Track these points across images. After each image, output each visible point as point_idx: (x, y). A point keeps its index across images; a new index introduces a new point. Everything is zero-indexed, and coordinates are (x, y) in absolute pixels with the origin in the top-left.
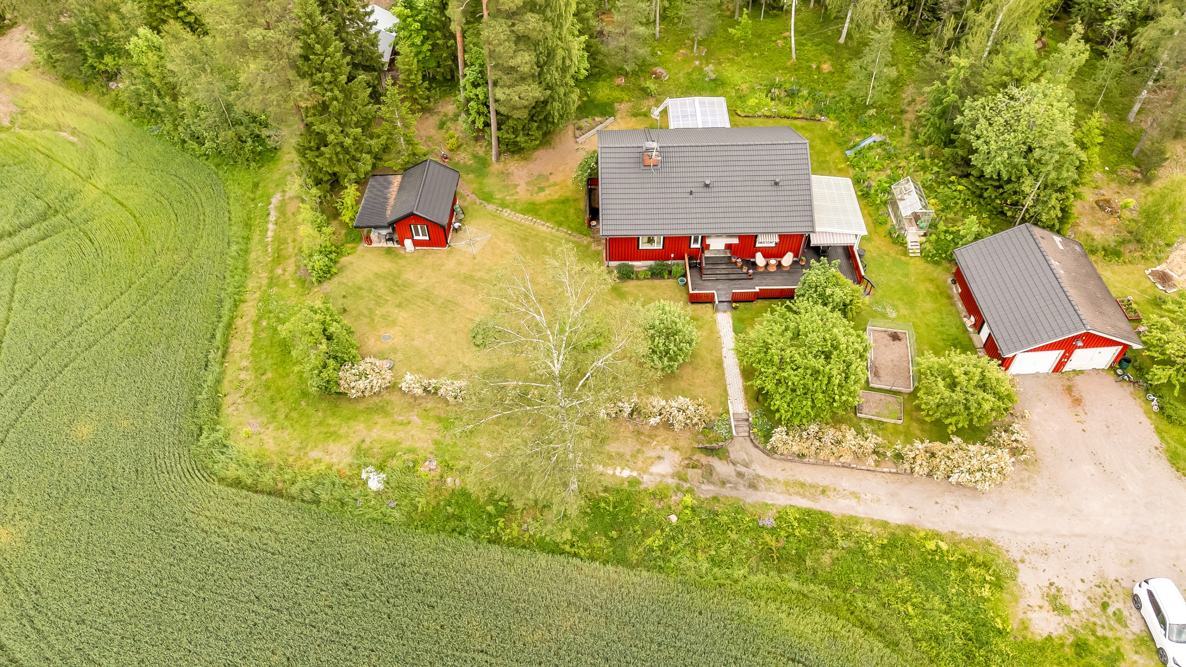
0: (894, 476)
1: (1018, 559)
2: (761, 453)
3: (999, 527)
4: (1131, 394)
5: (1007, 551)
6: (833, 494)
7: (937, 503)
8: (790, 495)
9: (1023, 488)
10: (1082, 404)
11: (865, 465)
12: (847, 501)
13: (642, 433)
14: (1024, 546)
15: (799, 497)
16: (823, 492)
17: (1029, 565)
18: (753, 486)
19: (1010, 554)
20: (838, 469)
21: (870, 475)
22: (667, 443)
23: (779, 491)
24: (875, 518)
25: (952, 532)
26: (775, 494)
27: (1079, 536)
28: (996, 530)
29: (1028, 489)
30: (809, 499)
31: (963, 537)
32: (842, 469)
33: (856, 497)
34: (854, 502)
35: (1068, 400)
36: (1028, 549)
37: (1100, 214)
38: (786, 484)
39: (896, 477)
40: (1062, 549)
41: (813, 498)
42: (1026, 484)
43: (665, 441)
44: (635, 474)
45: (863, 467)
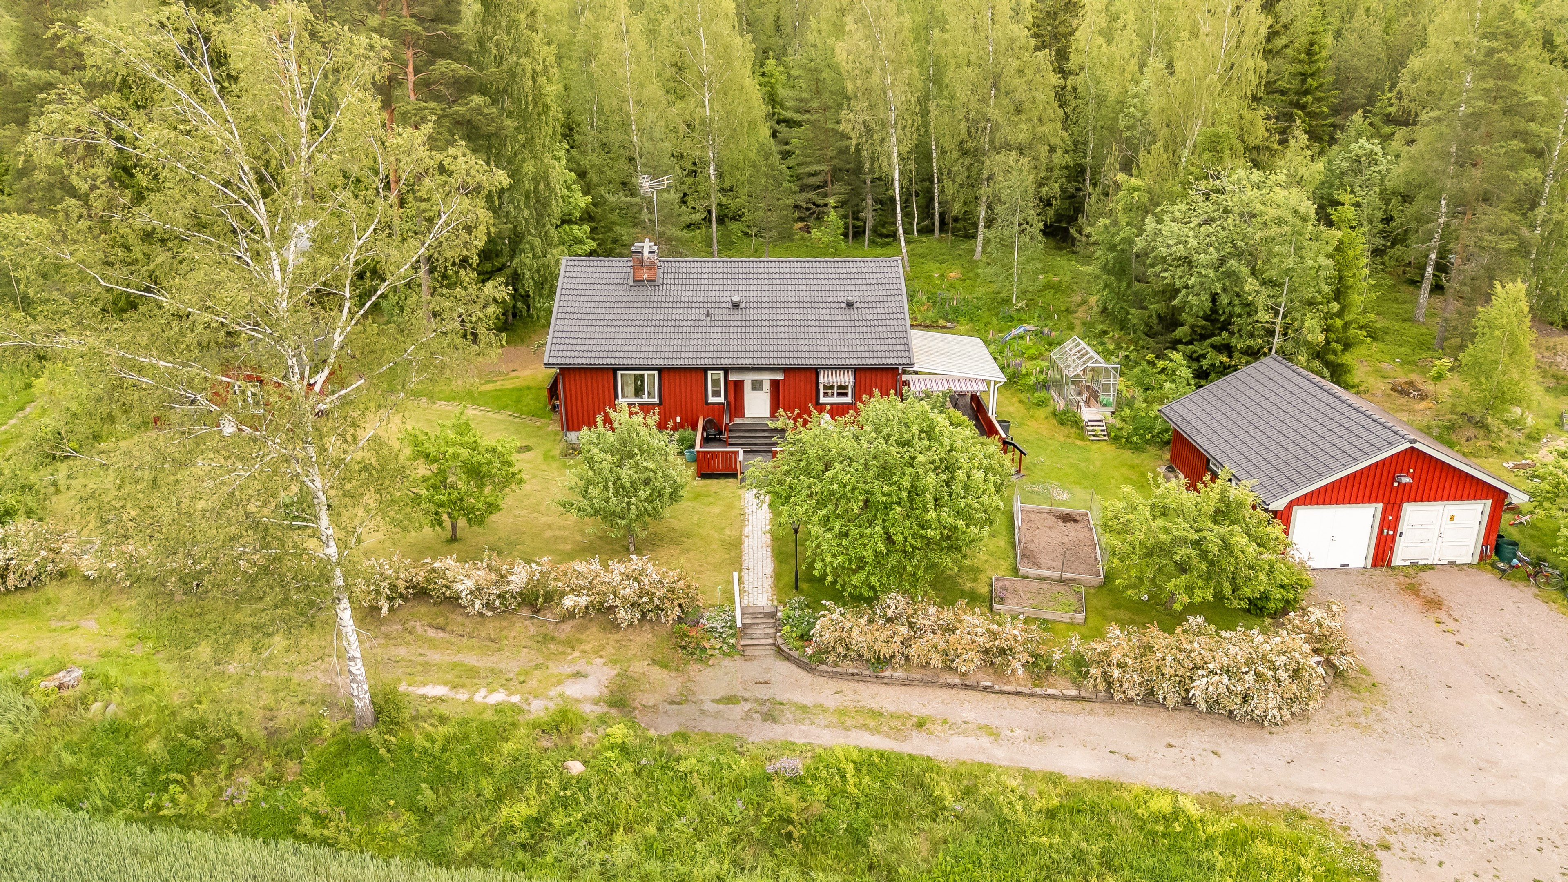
0: (1075, 703)
1: (1373, 843)
2: (793, 667)
3: (1316, 785)
4: (1536, 596)
5: (1345, 829)
6: (940, 728)
7: (1171, 746)
8: (847, 729)
9: (1357, 725)
10: (1445, 608)
11: (1009, 682)
12: (971, 740)
13: (553, 639)
14: (1381, 819)
15: (866, 733)
16: (920, 725)
17: (1401, 854)
18: (770, 717)
19: (1354, 834)
20: (953, 692)
21: (1021, 702)
22: (603, 653)
23: (823, 723)
24: (1033, 767)
25: (1210, 794)
26: (813, 727)
27: (1504, 803)
28: (1310, 791)
29: (1368, 727)
30: (888, 736)
31: (1236, 801)
32: (962, 694)
33: (991, 734)
34: (985, 741)
35: (1415, 604)
36: (1391, 825)
37: (1403, 400)
38: (842, 712)
39: (1078, 705)
40: (1471, 826)
41: (897, 733)
42: (1362, 720)
43: (598, 651)
44: (516, 699)
45: (1007, 688)
